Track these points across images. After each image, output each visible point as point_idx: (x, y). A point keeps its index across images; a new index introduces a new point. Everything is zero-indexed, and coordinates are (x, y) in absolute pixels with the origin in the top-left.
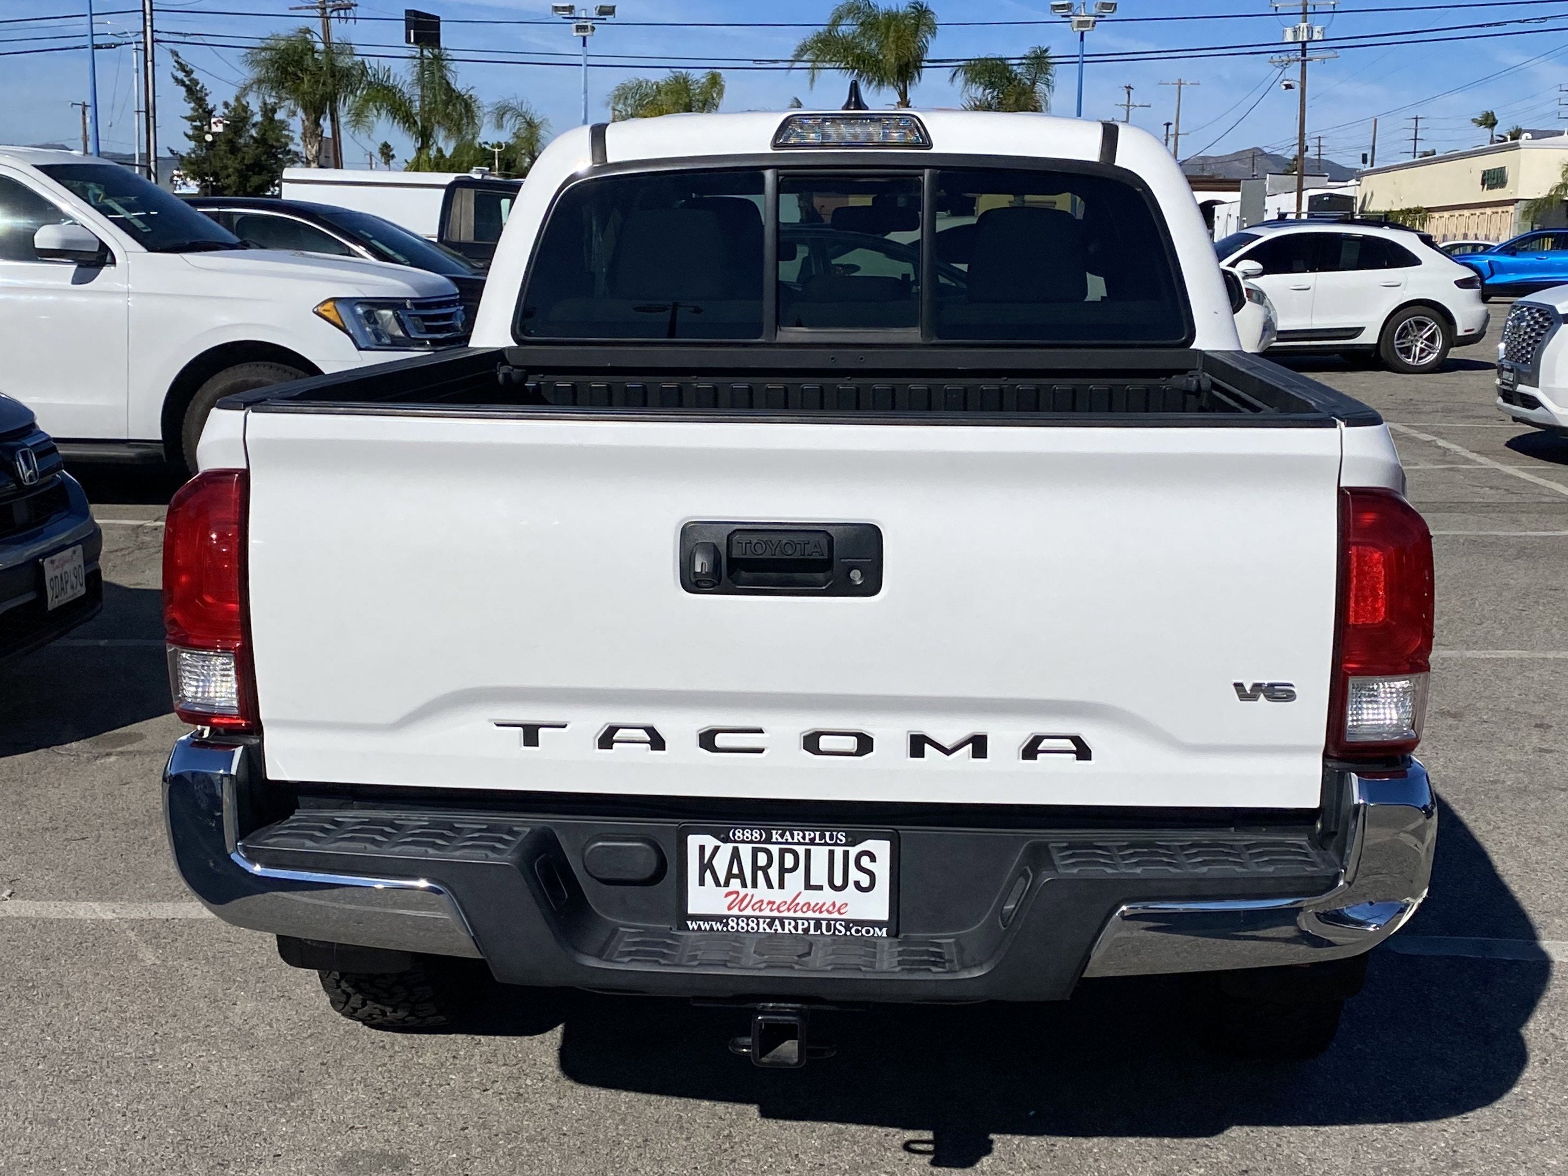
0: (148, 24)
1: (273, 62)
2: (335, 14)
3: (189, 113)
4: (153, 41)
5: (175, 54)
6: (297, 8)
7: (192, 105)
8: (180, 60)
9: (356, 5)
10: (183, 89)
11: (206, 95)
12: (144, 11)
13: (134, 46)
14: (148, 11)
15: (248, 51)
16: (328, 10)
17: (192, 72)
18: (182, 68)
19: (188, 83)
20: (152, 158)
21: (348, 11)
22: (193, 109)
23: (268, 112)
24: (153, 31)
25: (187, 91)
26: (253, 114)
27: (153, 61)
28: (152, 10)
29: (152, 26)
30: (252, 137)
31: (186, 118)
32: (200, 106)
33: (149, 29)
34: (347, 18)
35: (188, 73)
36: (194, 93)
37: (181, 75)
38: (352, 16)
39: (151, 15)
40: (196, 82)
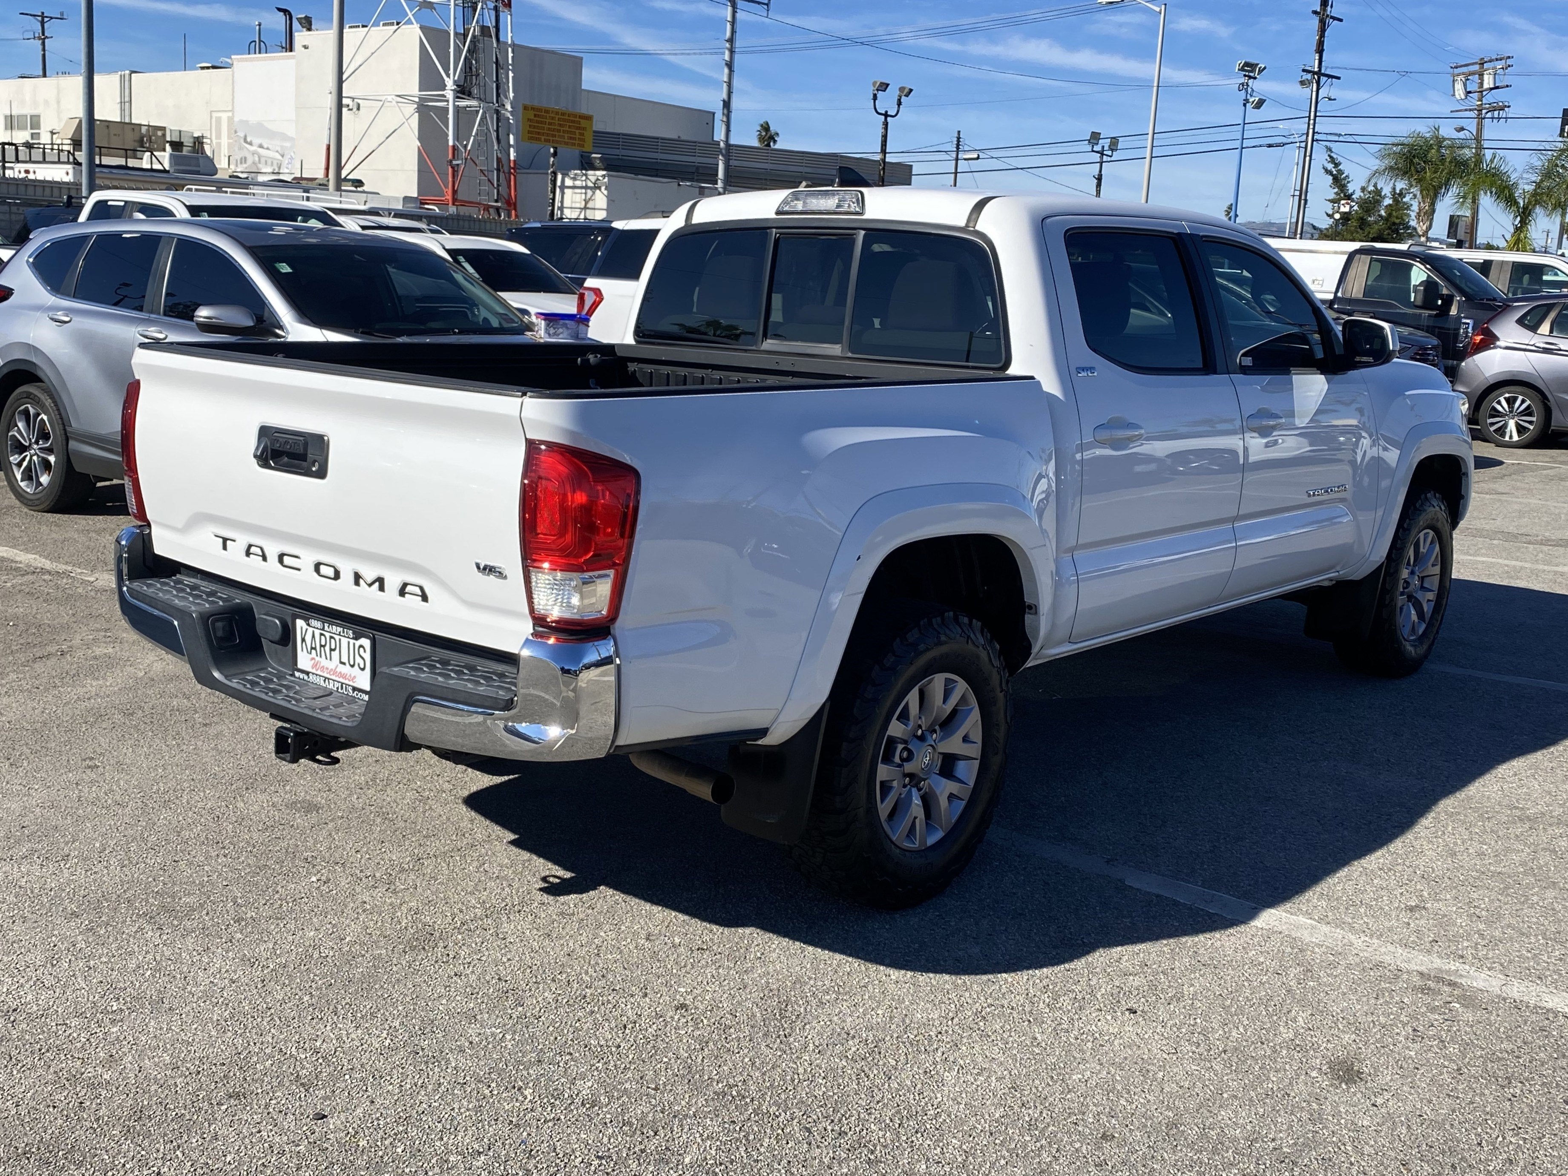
0: (1311, 127)
1: (1401, 154)
2: (1489, 115)
3: (1332, 196)
4: (1313, 140)
5: (1329, 149)
6: (1457, 111)
7: (1336, 190)
8: (1332, 154)
9: (1509, 107)
10: (1331, 178)
11: (1349, 182)
12: (1309, 117)
13: (1298, 145)
14: (1312, 117)
15: (1383, 146)
16: (1484, 111)
17: (1340, 164)
18: (1332, 160)
19: (1335, 172)
20: (1299, 231)
21: (1501, 112)
22: (1336, 193)
23: (1398, 197)
24: (1314, 133)
25: (1333, 179)
26: (1385, 197)
27: (1311, 156)
28: (1316, 116)
29: (1314, 129)
30: (1380, 216)
31: (1329, 200)
32: (1342, 191)
33: (1311, 131)
34: (1499, 118)
35: (1337, 165)
36: (1339, 181)
37: (1330, 166)
38: (1504, 116)
39: (1315, 120)
40: (1341, 172)
